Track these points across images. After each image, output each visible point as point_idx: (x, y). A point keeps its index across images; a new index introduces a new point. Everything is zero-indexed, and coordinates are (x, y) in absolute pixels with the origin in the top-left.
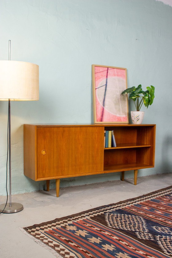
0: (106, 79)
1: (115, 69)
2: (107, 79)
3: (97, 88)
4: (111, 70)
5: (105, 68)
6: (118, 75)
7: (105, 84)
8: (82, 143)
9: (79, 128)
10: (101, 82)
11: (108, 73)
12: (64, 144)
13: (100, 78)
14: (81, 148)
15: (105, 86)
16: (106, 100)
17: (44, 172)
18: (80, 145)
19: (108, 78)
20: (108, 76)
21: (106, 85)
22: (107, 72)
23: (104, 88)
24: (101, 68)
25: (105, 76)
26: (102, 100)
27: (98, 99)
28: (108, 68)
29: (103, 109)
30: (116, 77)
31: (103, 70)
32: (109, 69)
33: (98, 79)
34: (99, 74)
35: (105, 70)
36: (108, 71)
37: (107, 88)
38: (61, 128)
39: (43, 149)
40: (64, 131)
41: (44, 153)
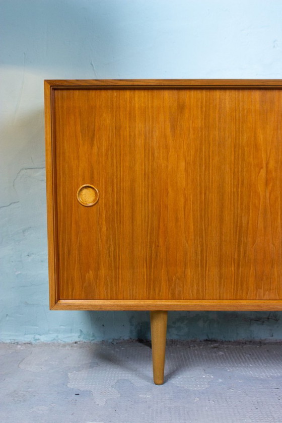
8: (272, 164)
12: (182, 165)
14: (267, 184)
17: (91, 274)
39: (84, 179)
40: (181, 107)
41: (87, 197)
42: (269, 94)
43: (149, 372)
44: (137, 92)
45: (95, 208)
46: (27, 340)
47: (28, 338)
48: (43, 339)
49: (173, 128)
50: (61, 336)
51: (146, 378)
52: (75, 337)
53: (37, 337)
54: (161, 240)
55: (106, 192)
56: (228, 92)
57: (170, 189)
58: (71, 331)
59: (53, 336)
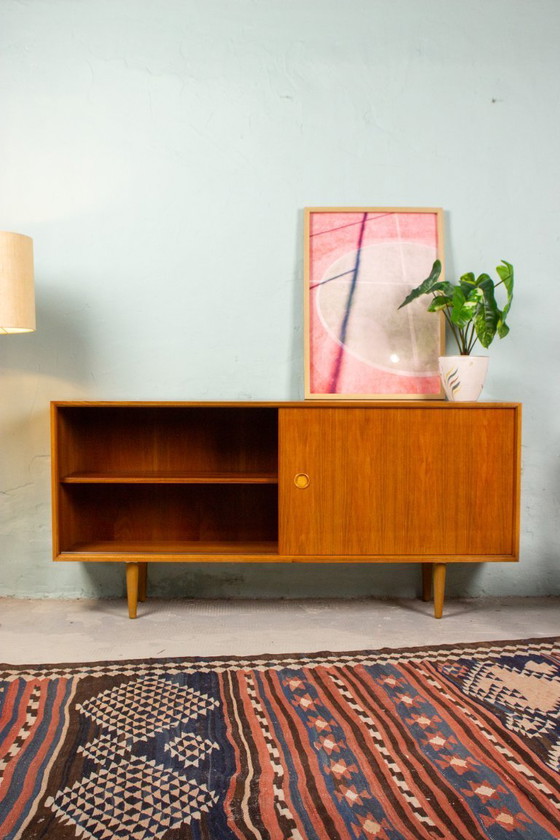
0: (355, 251)
1: (395, 216)
2: (359, 252)
3: (315, 282)
4: (379, 219)
5: (351, 216)
6: (405, 235)
7: (352, 267)
8: (430, 459)
9: (419, 412)
10: (337, 262)
11: (366, 233)
12: (368, 459)
13: (331, 250)
14: (426, 473)
15: (352, 274)
16: (354, 320)
18: (424, 464)
19: (363, 248)
20: (364, 241)
21: (356, 271)
22: (363, 229)
23: (347, 281)
24: (337, 215)
25: (352, 241)
26: (338, 322)
27: (322, 319)
28: (366, 214)
29: (341, 353)
30: (399, 244)
31: (346, 222)
32: (369, 216)
33: (323, 254)
34: (328, 238)
35: (352, 222)
36: (367, 223)
37: (360, 282)
38: (357, 411)
39: (299, 470)
40: (367, 420)
41: (302, 482)
42: (428, 411)
43: (127, 614)
44: (337, 410)
45: (306, 491)
46: (38, 597)
47: (39, 595)
48: (51, 596)
49: (362, 434)
50: (66, 594)
51: (125, 617)
52: (78, 594)
53: (47, 594)
54: (353, 513)
55: (315, 478)
56: (399, 410)
57: (359, 477)
58: (74, 590)
59: (60, 594)
